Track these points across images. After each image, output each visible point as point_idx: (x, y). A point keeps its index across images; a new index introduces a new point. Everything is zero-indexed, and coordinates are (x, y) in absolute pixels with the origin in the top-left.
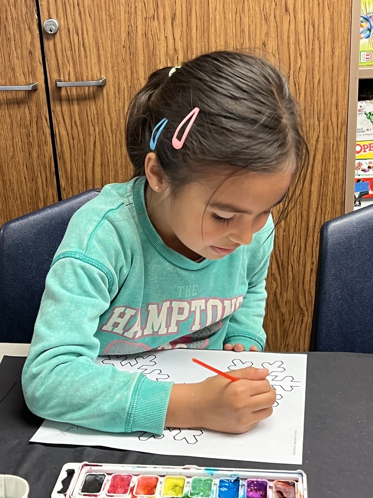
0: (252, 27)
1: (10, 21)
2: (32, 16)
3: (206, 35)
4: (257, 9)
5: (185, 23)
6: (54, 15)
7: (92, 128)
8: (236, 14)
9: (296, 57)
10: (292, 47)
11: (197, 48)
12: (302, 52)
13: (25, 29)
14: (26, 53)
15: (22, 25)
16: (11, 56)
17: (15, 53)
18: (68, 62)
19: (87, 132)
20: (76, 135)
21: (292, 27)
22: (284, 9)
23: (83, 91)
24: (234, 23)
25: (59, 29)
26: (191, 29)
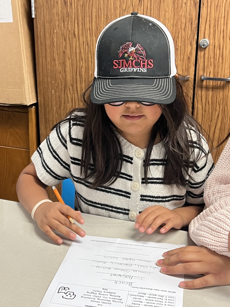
2: (194, 37)
6: (207, 37)
7: (218, 106)
13: (188, 44)
14: (186, 58)
15: (187, 41)
17: (179, 57)
18: (211, 65)
19: (215, 108)
20: (207, 109)
23: (216, 83)
25: (209, 45)
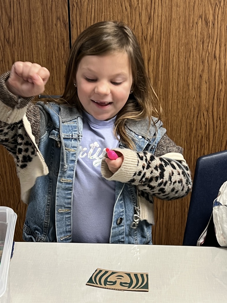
0: (195, 66)
1: (54, 58)
3: (167, 70)
4: (198, 56)
5: (155, 63)
8: (185, 59)
9: (219, 84)
10: (217, 78)
11: (161, 77)
12: (222, 81)
16: (53, 78)
21: (218, 67)
22: (213, 57)
24: (184, 64)
26: (159, 66)
